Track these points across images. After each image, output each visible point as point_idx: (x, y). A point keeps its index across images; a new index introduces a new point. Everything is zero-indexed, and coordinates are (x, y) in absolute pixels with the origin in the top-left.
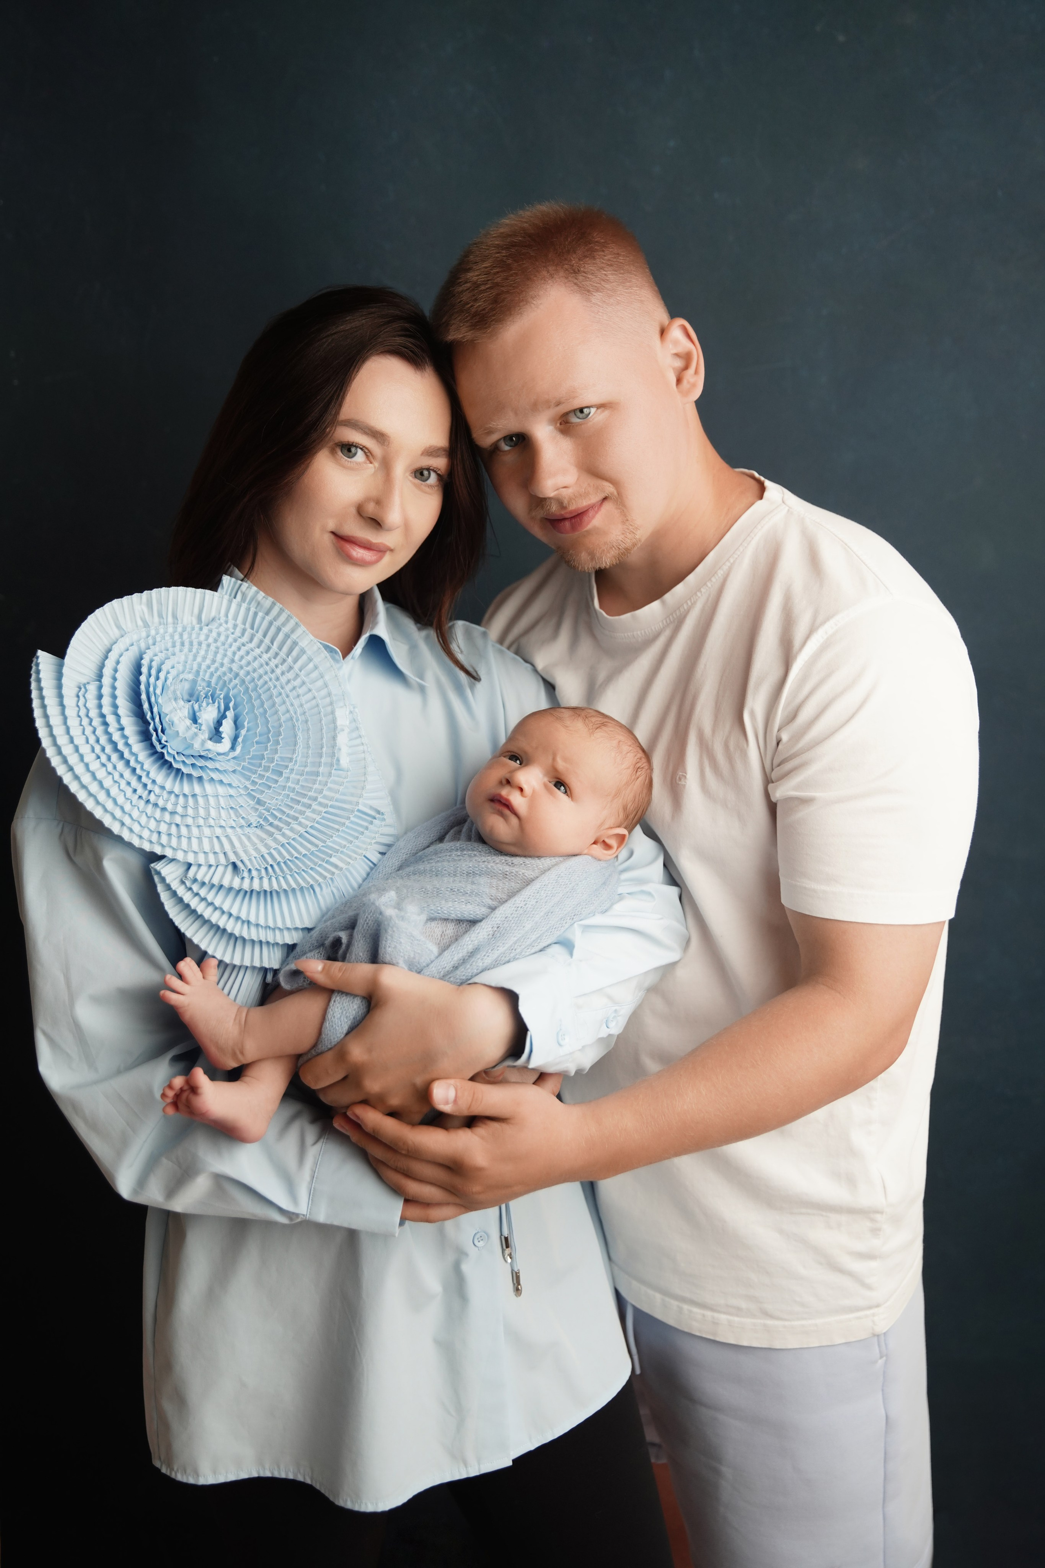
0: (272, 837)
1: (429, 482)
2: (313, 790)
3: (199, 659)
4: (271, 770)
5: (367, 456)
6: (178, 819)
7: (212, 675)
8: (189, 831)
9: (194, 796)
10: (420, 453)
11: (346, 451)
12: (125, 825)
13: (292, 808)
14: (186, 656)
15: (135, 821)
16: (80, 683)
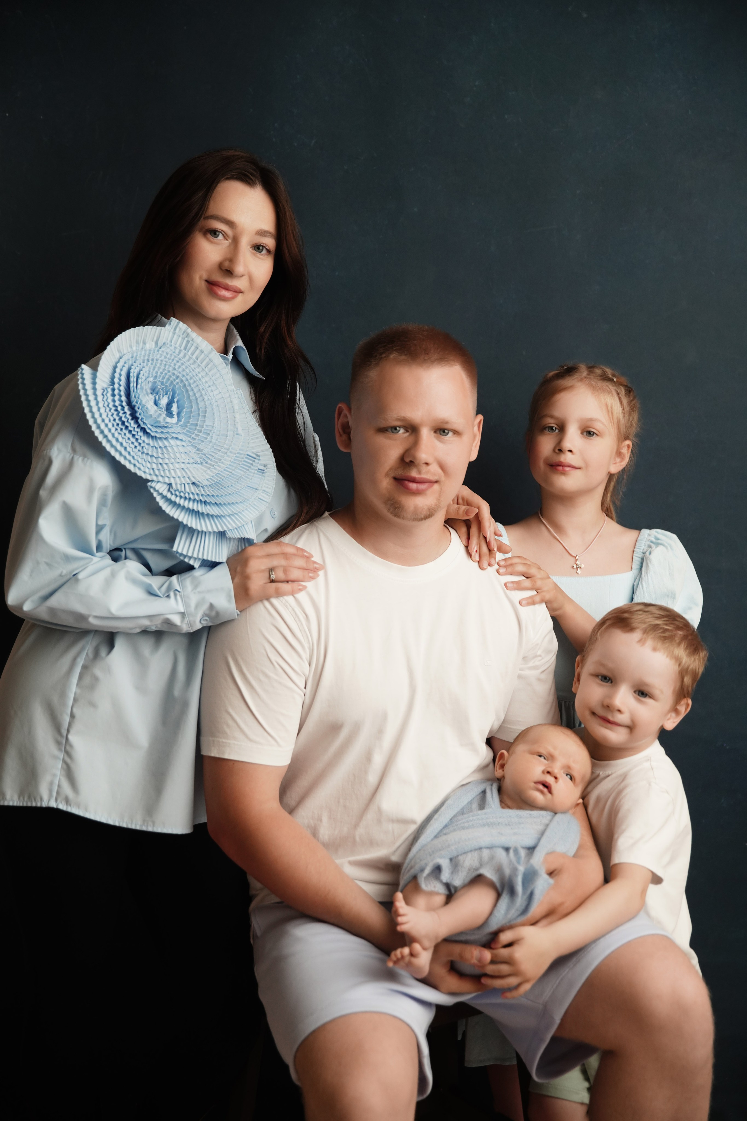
0: (209, 469)
1: (262, 253)
2: (226, 444)
3: (156, 369)
4: (202, 432)
5: (224, 236)
6: (161, 461)
7: (164, 378)
8: (168, 466)
9: (165, 447)
10: (254, 233)
11: (213, 234)
12: (136, 466)
13: (216, 453)
14: (150, 368)
15: (140, 463)
16: (104, 387)
